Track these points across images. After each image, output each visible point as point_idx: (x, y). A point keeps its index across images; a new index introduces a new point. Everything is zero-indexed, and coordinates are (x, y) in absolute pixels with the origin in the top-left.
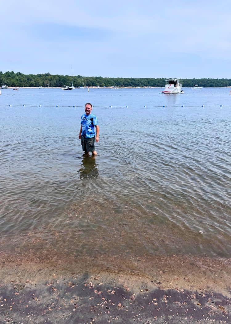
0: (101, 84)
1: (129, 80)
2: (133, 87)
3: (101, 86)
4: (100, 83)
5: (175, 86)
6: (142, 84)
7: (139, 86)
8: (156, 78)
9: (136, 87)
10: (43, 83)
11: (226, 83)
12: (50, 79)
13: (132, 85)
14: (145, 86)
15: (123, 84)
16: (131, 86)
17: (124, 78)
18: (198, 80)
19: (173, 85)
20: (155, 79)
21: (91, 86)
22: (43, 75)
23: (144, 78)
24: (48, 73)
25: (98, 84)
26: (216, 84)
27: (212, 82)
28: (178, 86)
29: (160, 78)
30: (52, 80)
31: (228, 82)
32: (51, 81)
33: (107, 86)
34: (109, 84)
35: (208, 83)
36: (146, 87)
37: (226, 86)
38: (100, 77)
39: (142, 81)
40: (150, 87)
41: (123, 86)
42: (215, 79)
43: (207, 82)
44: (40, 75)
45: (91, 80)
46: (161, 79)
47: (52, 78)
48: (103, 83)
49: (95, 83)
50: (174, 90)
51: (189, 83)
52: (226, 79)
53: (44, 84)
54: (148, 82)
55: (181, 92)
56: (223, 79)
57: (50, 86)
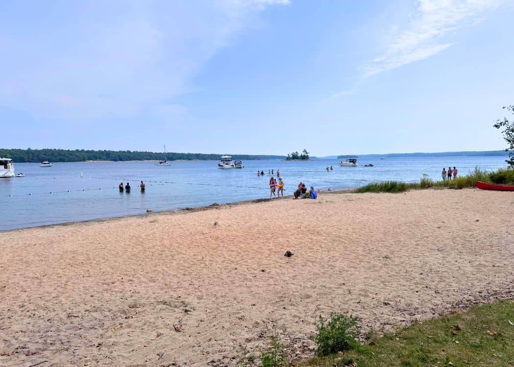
11: (83, 156)
18: (36, 151)
26: (67, 157)
27: (61, 155)
31: (85, 155)
35: (55, 157)
37: (84, 160)
42: (65, 151)
43: (53, 154)
50: (6, 173)
51: (22, 155)
52: (83, 151)
55: (19, 175)
56: (77, 151)
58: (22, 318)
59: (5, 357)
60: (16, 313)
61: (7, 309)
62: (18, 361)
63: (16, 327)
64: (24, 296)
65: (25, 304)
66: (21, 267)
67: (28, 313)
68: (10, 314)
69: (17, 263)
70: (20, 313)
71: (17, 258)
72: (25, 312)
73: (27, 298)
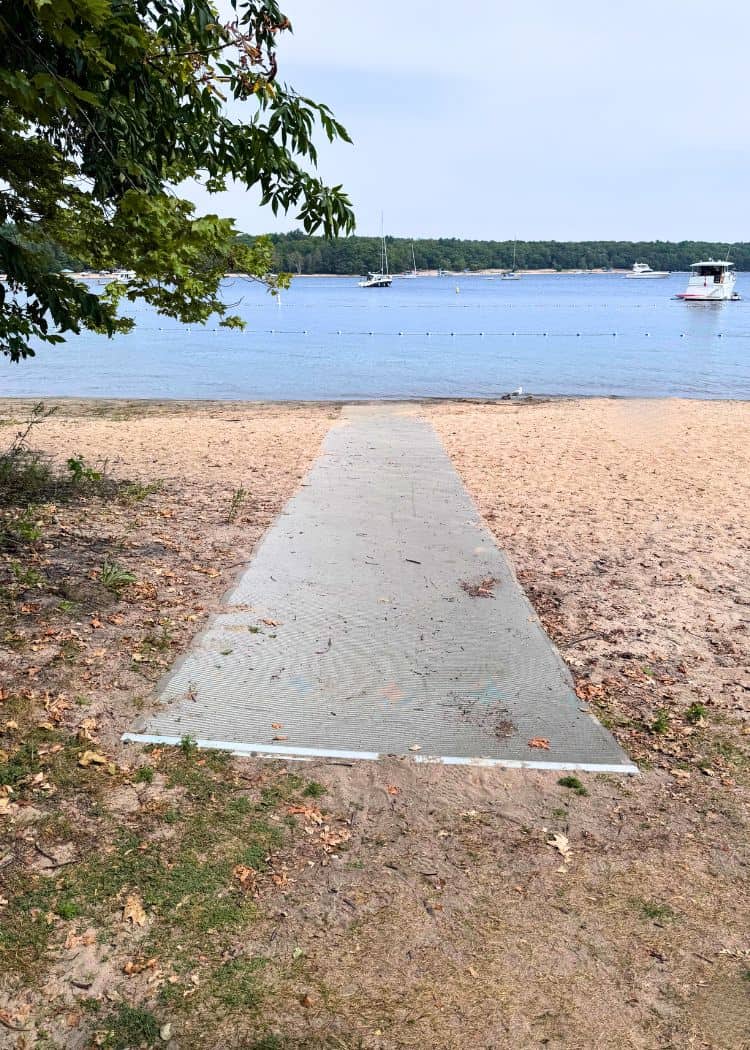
0: (456, 263)
1: (544, 249)
2: (559, 270)
3: (457, 269)
4: (453, 261)
5: (717, 280)
6: (588, 261)
7: (578, 267)
8: (635, 241)
9: (571, 272)
10: (285, 262)
12: (305, 251)
13: (554, 263)
14: (597, 266)
15: (524, 261)
16: (550, 266)
17: (530, 243)
19: (712, 277)
20: (634, 245)
21: (425, 269)
22: (282, 235)
23: (595, 242)
24: (298, 230)
25: (448, 263)
28: (726, 280)
29: (648, 241)
30: (309, 252)
32: (310, 255)
33: (473, 269)
34: (482, 261)
36: (599, 271)
38: (453, 239)
39: (589, 250)
40: (614, 271)
41: (527, 266)
44: (275, 235)
45: (423, 249)
46: (652, 243)
47: (312, 246)
48: (463, 260)
49: (437, 259)
50: (714, 292)
53: (287, 266)
54: (610, 254)
55: (734, 298)
57: (303, 272)
58: (729, 544)
59: (702, 591)
60: (719, 535)
61: (705, 525)
62: (721, 605)
63: (718, 556)
64: (733, 513)
65: (735, 526)
66: (730, 464)
67: (739, 542)
68: (710, 533)
69: (724, 457)
70: (726, 537)
71: (725, 448)
72: (733, 538)
73: (738, 518)
